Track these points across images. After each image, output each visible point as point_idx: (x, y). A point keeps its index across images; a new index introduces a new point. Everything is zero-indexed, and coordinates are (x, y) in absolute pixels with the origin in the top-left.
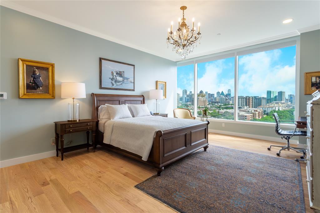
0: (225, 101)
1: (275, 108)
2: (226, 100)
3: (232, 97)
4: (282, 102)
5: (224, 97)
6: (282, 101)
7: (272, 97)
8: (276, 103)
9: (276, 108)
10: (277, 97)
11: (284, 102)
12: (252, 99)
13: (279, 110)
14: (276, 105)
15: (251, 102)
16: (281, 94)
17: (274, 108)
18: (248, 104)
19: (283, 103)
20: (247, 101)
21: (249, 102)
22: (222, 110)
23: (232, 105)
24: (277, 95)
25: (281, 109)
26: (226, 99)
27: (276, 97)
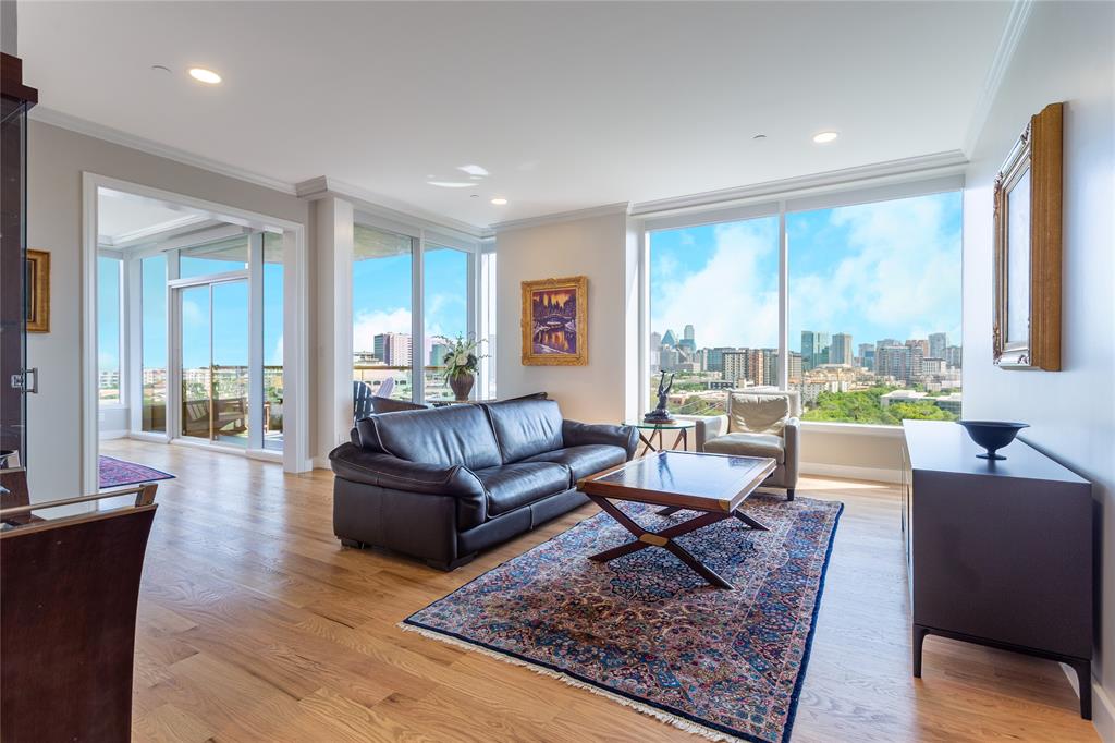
0: (677, 363)
1: (830, 386)
2: (682, 359)
3: (699, 351)
4: (845, 365)
5: (674, 350)
6: (843, 362)
7: (815, 351)
8: (831, 370)
9: (833, 384)
10: (830, 352)
11: (849, 366)
12: (764, 356)
13: (840, 391)
14: (829, 375)
15: (761, 365)
16: (840, 340)
17: (827, 384)
18: (751, 373)
19: (849, 370)
20: (750, 362)
21: (754, 366)
22: (675, 393)
23: (701, 375)
24: (830, 343)
25: (844, 390)
26: (680, 355)
27: (825, 351)
